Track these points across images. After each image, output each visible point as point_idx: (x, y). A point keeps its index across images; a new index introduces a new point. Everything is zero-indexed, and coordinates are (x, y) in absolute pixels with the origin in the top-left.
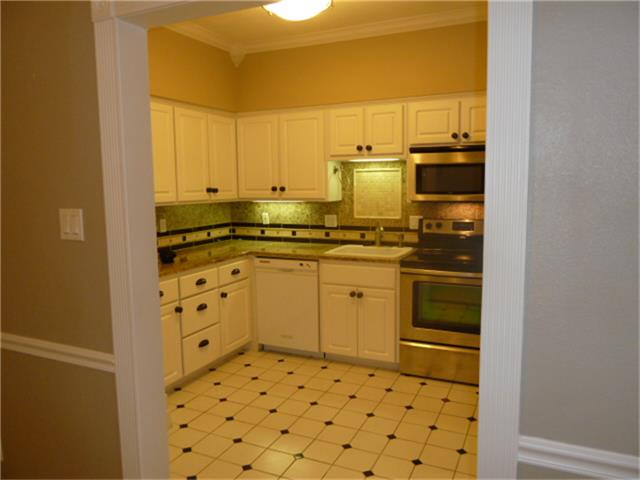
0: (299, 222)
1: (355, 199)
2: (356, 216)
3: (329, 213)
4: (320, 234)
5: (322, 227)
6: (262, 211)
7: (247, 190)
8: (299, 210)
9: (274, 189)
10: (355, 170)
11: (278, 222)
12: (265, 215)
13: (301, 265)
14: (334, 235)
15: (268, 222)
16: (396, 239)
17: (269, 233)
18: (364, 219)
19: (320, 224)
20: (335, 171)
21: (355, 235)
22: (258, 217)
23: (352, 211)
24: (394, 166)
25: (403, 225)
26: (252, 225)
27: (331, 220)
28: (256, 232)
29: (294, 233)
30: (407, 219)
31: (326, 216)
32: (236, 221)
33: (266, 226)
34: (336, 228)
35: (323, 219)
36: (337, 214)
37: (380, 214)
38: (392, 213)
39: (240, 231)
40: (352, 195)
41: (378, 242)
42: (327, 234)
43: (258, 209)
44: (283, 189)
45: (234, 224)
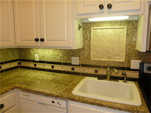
0: (55, 61)
1: (92, 47)
2: (92, 58)
3: (74, 55)
4: (68, 69)
5: (70, 64)
6: (35, 53)
7: (21, 40)
8: (56, 53)
9: (37, 40)
10: (92, 28)
11: (43, 60)
12: (36, 55)
13: (53, 102)
14: (77, 70)
15: (38, 60)
16: (120, 75)
17: (39, 66)
18: (97, 61)
19: (69, 62)
20: (80, 27)
21: (91, 71)
22: (32, 57)
23: (89, 55)
24: (121, 25)
25: (126, 66)
26: (30, 61)
27: (75, 61)
28: (32, 65)
29: (53, 67)
30: (129, 62)
31: (72, 58)
32: (21, 58)
33: (37, 62)
34: (79, 65)
35: (70, 59)
36: (79, 56)
37: (109, 58)
38: (117, 57)
39: (24, 64)
40: (90, 45)
41: (108, 77)
42: (73, 69)
43: (32, 52)
44: (42, 40)
45: (21, 60)
